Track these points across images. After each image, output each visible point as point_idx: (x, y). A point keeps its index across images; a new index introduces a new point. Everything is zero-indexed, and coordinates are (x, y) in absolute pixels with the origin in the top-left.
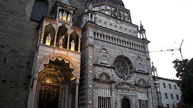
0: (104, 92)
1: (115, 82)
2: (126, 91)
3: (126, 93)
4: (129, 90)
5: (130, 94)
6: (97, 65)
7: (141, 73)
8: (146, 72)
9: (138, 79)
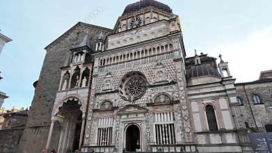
0: (105, 122)
1: (118, 107)
2: (132, 116)
3: (132, 118)
4: (137, 114)
5: (140, 119)
6: (99, 94)
7: (160, 85)
8: (170, 81)
9: (153, 95)
